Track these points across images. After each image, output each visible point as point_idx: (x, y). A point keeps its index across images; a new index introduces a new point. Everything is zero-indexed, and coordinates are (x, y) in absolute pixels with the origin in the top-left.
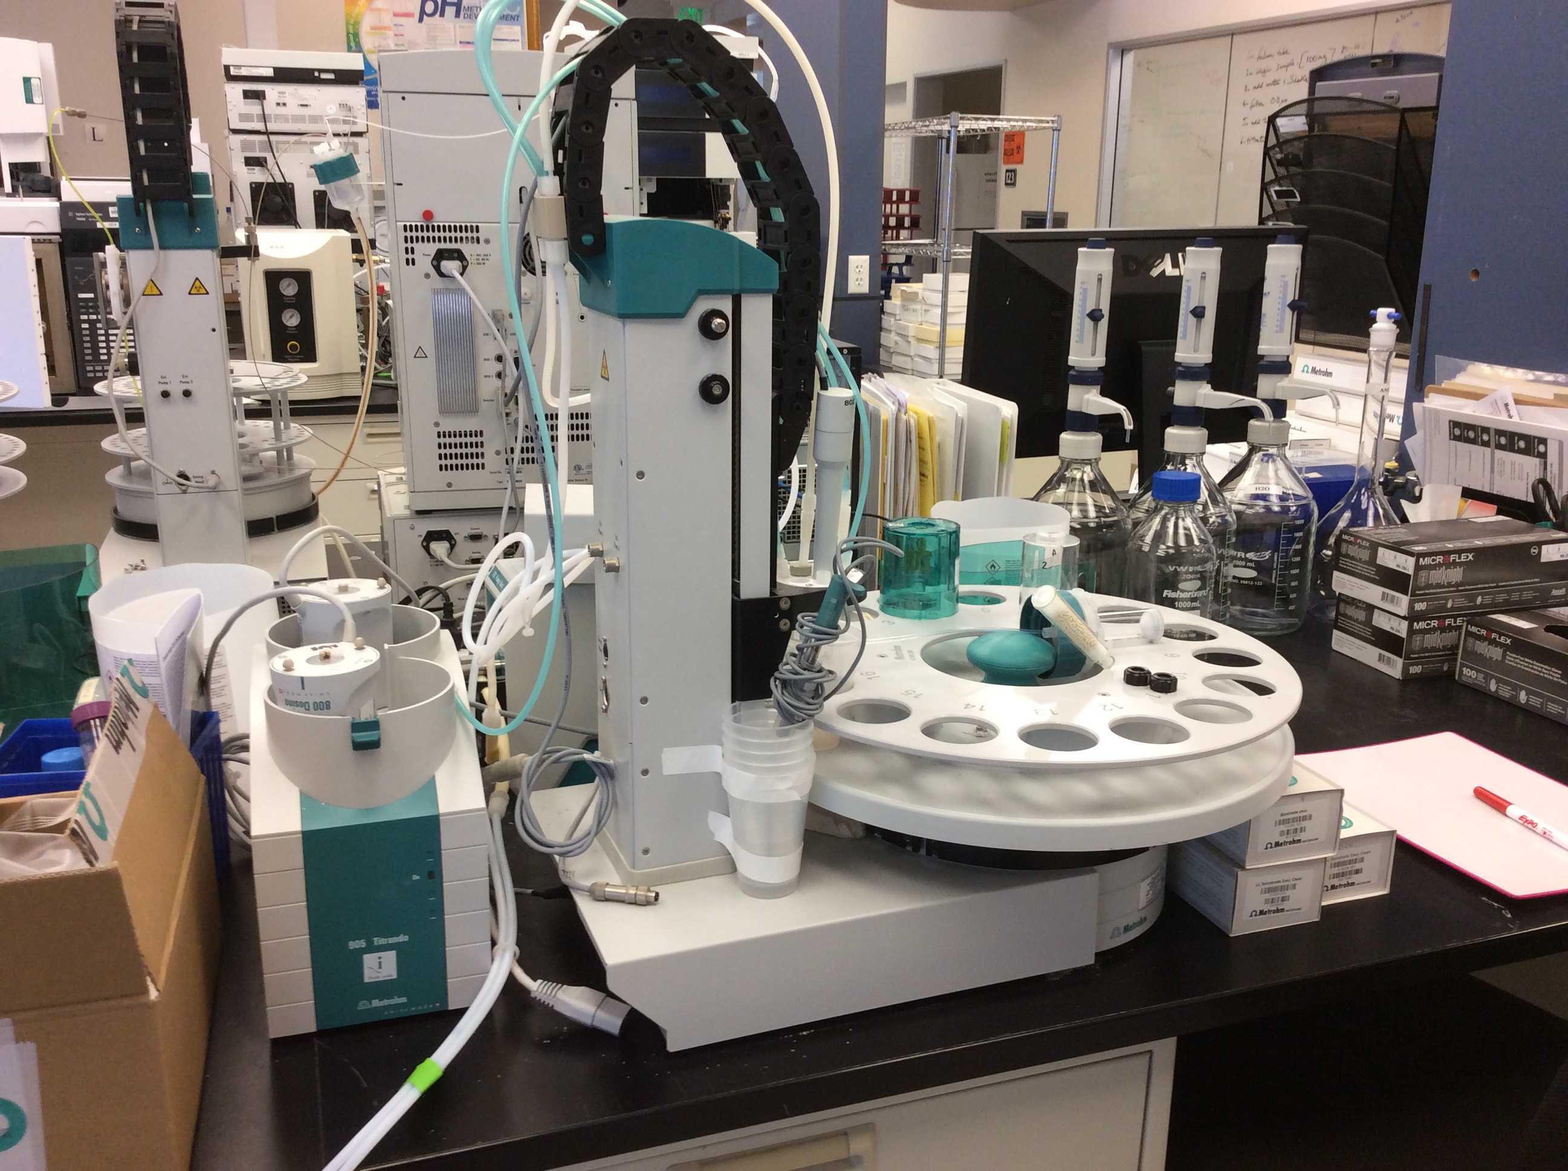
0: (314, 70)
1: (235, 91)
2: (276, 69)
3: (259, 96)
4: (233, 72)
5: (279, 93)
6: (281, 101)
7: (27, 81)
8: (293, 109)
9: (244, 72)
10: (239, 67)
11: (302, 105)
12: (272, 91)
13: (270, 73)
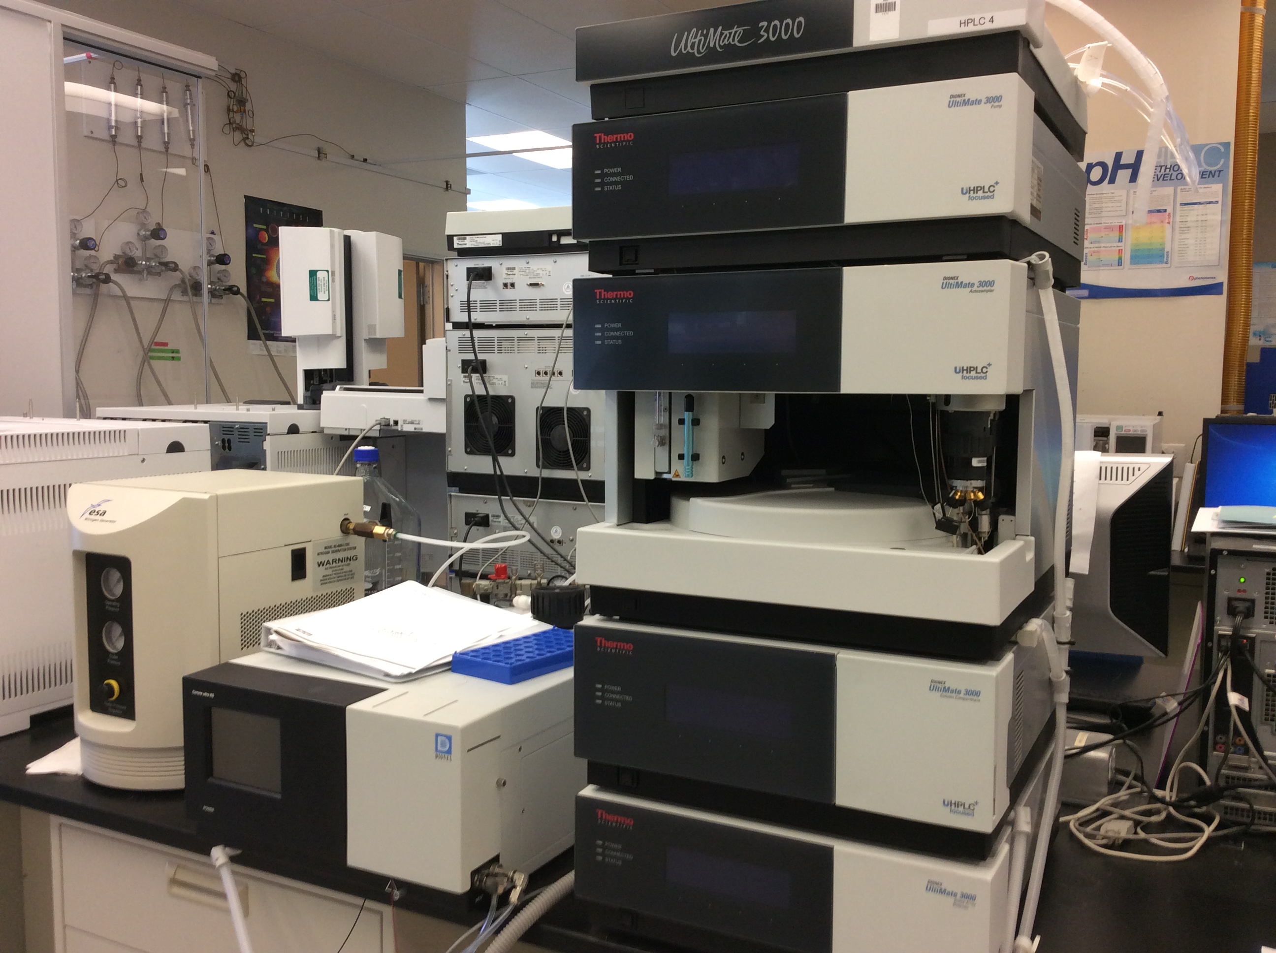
0: (550, 233)
1: (457, 270)
2: (505, 236)
3: (485, 275)
4: (457, 244)
5: (508, 269)
6: (509, 281)
7: (313, 274)
8: (522, 292)
9: (469, 243)
10: (463, 237)
11: (531, 285)
12: (499, 266)
13: (496, 241)
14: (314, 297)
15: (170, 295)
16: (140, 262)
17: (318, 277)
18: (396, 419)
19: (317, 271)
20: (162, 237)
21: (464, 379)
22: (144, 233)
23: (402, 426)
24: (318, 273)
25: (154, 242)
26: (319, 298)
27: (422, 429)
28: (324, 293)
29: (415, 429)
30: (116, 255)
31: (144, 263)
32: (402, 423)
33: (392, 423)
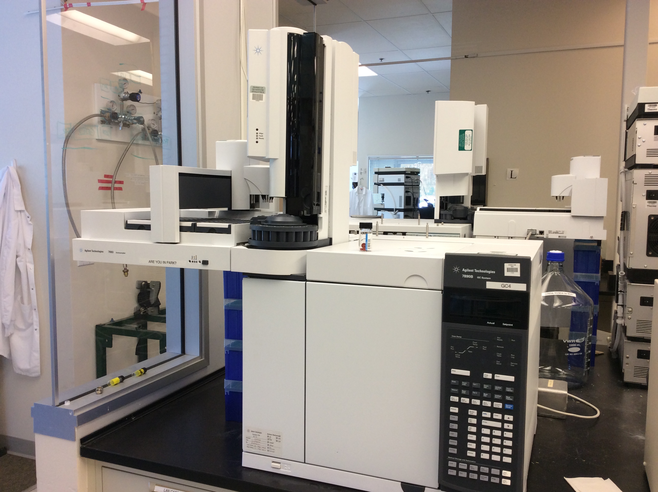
14: (461, 148)
15: (133, 139)
16: (120, 116)
17: (465, 134)
18: (542, 230)
19: (465, 130)
20: (138, 100)
21: (648, 204)
22: (124, 95)
23: (547, 235)
24: (466, 132)
25: (130, 102)
26: (465, 149)
27: (565, 237)
28: (469, 145)
29: (559, 237)
30: (102, 110)
31: (123, 117)
32: (548, 233)
33: (538, 232)
